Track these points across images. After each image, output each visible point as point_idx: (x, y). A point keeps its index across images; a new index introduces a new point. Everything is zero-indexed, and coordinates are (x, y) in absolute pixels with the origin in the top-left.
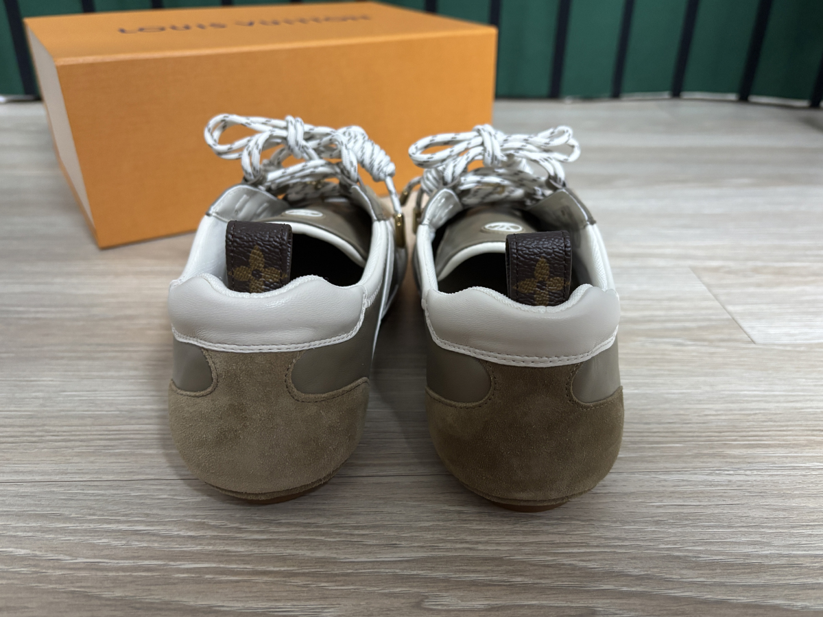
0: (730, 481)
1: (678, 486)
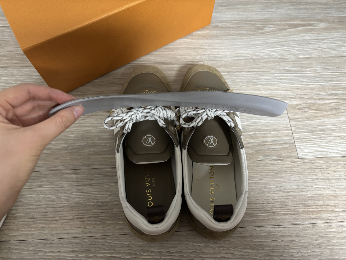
0: (276, 230)
1: (261, 233)
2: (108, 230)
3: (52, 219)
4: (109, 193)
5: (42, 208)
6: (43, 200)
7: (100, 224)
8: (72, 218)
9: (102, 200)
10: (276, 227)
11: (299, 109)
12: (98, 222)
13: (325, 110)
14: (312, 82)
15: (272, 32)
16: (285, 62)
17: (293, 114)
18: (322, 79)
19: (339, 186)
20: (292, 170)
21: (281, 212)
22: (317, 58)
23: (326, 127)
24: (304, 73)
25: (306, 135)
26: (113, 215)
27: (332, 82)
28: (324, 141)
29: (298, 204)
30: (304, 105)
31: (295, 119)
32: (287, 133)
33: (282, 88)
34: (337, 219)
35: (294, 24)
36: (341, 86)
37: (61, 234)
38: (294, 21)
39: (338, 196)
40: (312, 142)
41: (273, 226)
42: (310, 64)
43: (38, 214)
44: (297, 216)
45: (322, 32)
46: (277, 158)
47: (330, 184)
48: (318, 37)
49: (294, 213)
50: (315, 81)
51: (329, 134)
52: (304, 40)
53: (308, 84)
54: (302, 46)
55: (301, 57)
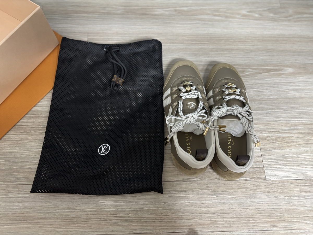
2: (125, 230)
3: (85, 220)
4: (126, 202)
5: (78, 211)
6: (78, 205)
7: (119, 225)
8: (99, 219)
9: (121, 207)
10: (247, 232)
11: (268, 140)
12: (118, 224)
13: (288, 142)
14: (279, 118)
15: (251, 75)
16: (259, 101)
17: (263, 145)
18: (287, 116)
19: (295, 203)
20: (260, 189)
21: (251, 221)
22: (284, 98)
23: (288, 155)
24: (273, 111)
25: (272, 161)
26: (129, 219)
27: (294, 119)
28: (285, 167)
29: (264, 215)
30: (272, 137)
31: (265, 148)
32: (258, 160)
33: (257, 123)
34: (292, 228)
35: (267, 69)
36: (302, 122)
37: (92, 231)
38: (268, 67)
39: (294, 210)
40: (276, 168)
41: (245, 232)
42: (279, 103)
43: (74, 216)
44: (263, 224)
45: (289, 76)
46: (249, 179)
47: (288, 201)
48: (286, 80)
49: (260, 222)
50: (281, 118)
51: (290, 162)
52: (274, 83)
53: (276, 120)
54: (273, 88)
55: (271, 97)
